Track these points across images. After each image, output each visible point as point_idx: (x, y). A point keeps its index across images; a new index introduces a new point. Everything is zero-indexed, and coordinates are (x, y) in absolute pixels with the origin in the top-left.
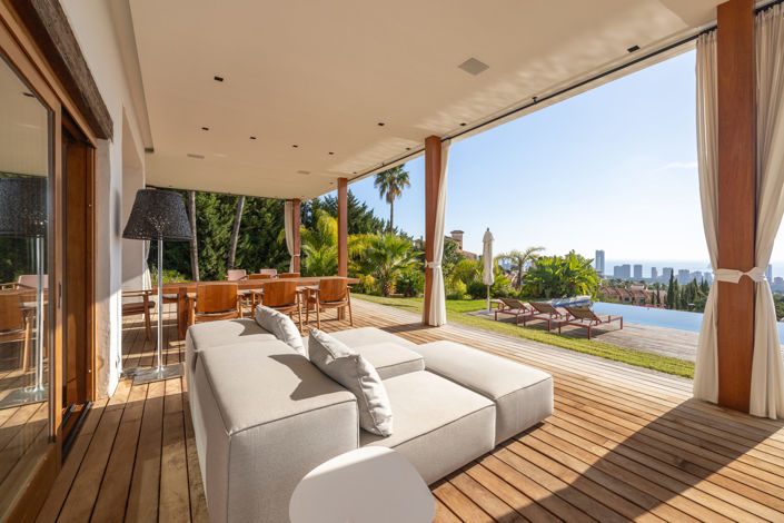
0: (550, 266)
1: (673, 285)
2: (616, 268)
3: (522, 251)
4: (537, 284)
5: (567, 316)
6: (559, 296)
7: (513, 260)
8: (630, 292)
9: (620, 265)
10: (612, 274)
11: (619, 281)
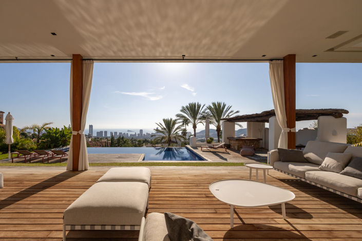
0: (54, 133)
1: (112, 138)
2: (98, 133)
3: (40, 125)
4: (47, 142)
5: (53, 155)
6: (58, 147)
7: (34, 130)
8: (101, 143)
9: (99, 131)
10: (96, 135)
11: (98, 138)
